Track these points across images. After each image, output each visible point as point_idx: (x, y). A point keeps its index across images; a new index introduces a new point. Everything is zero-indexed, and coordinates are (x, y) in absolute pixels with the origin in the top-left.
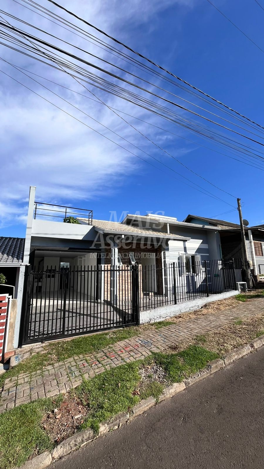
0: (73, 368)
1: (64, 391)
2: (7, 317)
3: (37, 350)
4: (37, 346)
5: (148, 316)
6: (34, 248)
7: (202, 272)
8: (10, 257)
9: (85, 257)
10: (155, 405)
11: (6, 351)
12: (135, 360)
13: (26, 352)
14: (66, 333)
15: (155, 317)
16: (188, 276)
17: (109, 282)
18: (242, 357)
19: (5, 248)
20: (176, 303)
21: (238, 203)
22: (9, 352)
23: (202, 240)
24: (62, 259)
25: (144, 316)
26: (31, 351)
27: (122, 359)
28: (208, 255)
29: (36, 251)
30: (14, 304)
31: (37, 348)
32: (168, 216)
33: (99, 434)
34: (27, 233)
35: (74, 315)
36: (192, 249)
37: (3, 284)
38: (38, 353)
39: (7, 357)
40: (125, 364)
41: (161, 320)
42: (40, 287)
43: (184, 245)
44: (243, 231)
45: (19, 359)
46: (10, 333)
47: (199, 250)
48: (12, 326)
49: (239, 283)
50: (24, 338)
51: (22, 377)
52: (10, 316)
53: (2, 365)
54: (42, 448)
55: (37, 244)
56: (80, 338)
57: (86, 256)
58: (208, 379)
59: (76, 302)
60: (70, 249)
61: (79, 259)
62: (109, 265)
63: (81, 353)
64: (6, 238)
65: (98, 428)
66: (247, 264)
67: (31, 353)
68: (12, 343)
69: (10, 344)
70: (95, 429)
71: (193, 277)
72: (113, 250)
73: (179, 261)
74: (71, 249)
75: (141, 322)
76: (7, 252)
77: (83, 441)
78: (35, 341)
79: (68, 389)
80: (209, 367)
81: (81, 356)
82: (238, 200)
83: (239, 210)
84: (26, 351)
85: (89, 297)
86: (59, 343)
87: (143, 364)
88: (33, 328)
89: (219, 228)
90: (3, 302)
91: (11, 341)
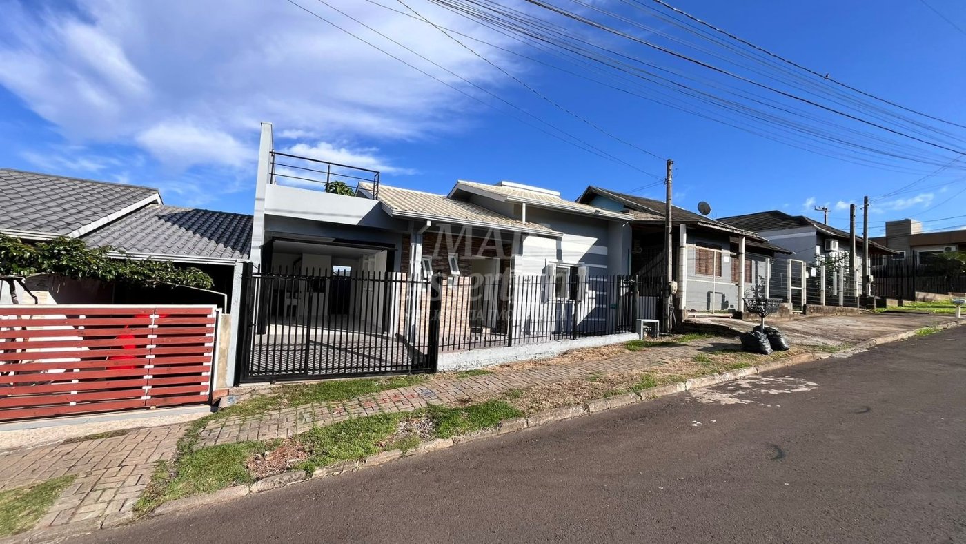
0: (305, 415)
1: (284, 436)
2: (215, 340)
3: (262, 392)
4: (263, 387)
5: (456, 360)
6: (272, 235)
7: (589, 298)
8: (229, 248)
9: (374, 257)
10: (399, 459)
11: (214, 389)
12: (398, 411)
13: (246, 393)
14: (310, 373)
15: (468, 364)
16: (560, 304)
17: (403, 303)
18: (560, 421)
19: (223, 233)
20: (510, 345)
21: (668, 170)
22: (220, 391)
23: (596, 239)
24: (337, 260)
25: (446, 361)
26: (253, 391)
27: (380, 409)
28: (605, 267)
29: (277, 242)
30: (226, 322)
31: (262, 389)
32: (544, 188)
33: (313, 477)
34: (256, 208)
35: (318, 347)
36: (573, 254)
37: (208, 289)
38: (262, 396)
39: (215, 397)
40: (381, 413)
41: (479, 368)
42: (295, 307)
43: (559, 245)
44: (668, 225)
45: (233, 401)
46: (221, 364)
47: (587, 258)
48: (224, 354)
49: (642, 321)
50: (243, 373)
51: (233, 420)
52: (220, 340)
53: (210, 407)
54: (238, 482)
55: (277, 229)
56: (332, 381)
57: (376, 256)
58: (491, 440)
59: (346, 333)
60: (337, 240)
61: (364, 261)
62: (404, 274)
63: (325, 399)
64: (228, 215)
65: (313, 470)
66: (667, 288)
67: (252, 395)
68: (224, 379)
69: (221, 380)
70: (309, 471)
71: (568, 306)
72: (413, 247)
73: (544, 275)
74: (338, 242)
75: (439, 368)
76: (225, 239)
77: (290, 480)
78: (259, 379)
79: (290, 434)
80: (500, 425)
81: (324, 403)
82: (669, 163)
83: (668, 183)
84: (245, 391)
85: (374, 328)
86: (297, 386)
87: (407, 417)
88: (256, 362)
89: (631, 216)
90: (209, 316)
91: (223, 376)
